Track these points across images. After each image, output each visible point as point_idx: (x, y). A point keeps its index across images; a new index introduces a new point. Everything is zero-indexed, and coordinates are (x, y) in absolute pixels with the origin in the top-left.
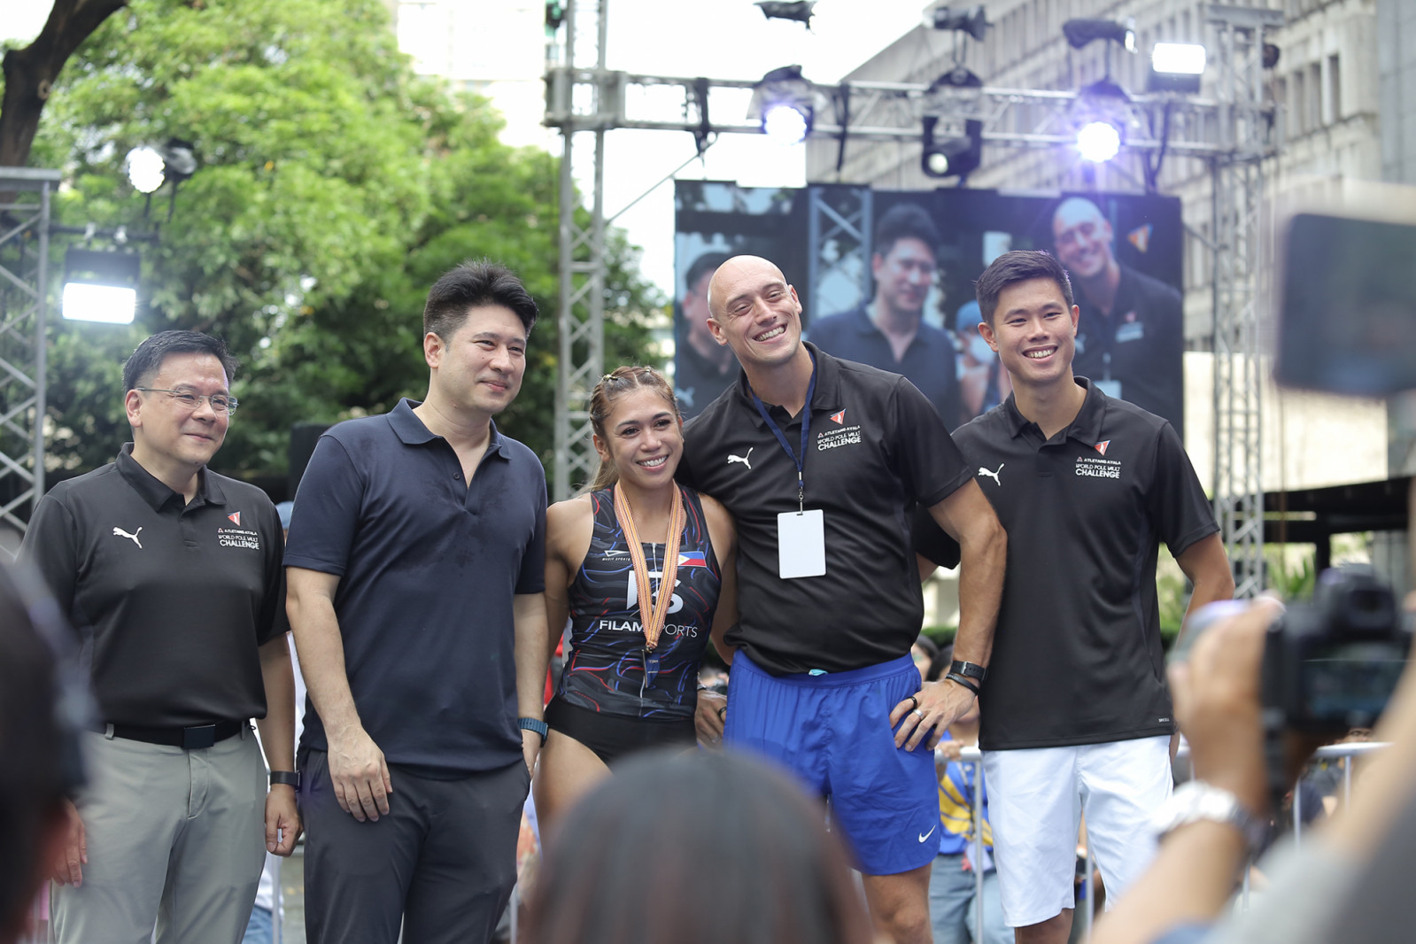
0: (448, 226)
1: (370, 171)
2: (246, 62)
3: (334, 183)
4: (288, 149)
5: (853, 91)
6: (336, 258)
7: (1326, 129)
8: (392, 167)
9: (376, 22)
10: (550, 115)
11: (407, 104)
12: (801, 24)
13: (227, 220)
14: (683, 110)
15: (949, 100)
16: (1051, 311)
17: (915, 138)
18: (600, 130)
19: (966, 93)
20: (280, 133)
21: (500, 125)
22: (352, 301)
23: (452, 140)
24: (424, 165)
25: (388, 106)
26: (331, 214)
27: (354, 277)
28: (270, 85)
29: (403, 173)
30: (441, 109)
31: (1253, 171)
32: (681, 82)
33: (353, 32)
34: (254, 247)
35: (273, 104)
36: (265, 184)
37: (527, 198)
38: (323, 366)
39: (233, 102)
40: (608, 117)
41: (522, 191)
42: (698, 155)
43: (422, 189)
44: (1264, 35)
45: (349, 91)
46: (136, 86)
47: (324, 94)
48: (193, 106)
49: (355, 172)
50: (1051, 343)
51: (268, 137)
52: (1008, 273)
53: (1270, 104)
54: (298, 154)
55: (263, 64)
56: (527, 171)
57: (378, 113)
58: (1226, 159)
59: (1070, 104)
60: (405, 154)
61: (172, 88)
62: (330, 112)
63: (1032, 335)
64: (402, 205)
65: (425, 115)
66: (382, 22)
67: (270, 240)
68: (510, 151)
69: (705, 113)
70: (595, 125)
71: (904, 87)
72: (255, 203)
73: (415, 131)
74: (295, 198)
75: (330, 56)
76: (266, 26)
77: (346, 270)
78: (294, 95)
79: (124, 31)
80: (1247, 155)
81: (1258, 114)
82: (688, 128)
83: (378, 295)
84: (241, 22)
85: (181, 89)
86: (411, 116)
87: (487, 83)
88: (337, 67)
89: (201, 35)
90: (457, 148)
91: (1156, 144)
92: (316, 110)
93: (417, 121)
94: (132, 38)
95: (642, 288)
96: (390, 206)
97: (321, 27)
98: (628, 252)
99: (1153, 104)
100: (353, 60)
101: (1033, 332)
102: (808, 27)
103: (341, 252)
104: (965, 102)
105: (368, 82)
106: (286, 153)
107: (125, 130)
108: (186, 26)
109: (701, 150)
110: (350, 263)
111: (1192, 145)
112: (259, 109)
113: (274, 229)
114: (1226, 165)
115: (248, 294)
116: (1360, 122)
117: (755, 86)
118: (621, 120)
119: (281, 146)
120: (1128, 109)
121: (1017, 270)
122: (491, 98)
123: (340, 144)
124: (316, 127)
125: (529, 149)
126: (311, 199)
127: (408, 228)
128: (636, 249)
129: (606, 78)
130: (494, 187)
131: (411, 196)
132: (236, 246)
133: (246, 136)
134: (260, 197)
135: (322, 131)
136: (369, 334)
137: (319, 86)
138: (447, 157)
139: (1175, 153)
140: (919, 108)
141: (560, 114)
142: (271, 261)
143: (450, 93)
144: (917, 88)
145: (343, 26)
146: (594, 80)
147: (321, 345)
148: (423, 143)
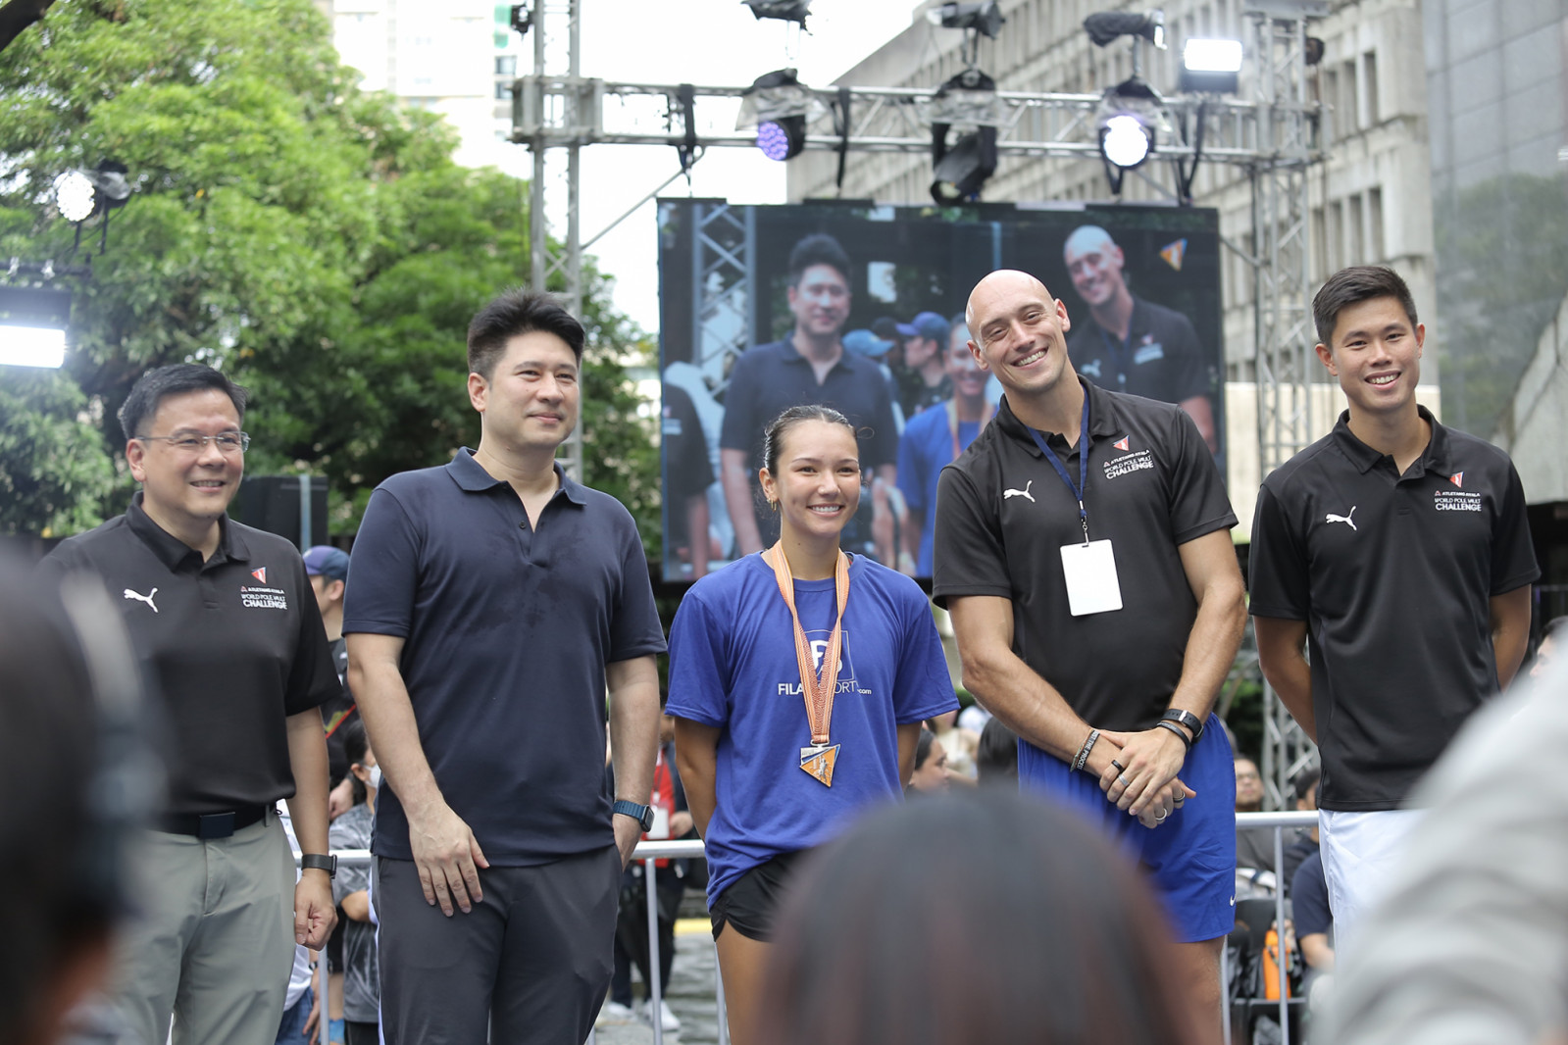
0: (400, 257)
1: (311, 196)
2: (173, 79)
3: (274, 211)
4: (220, 174)
5: (854, 97)
6: (279, 294)
7: (1362, 134)
8: (335, 192)
9: (316, 31)
10: (518, 129)
11: (351, 123)
12: (796, 24)
13: (159, 255)
14: (665, 121)
15: (961, 105)
16: (1393, 332)
17: (923, 148)
18: (574, 146)
19: (979, 98)
20: (211, 156)
21: (453, 145)
22: (298, 342)
23: (401, 162)
24: (371, 190)
25: (330, 124)
26: (272, 247)
27: (299, 316)
28: (199, 104)
29: (348, 199)
30: (388, 127)
31: (1297, 178)
32: (663, 90)
33: (290, 46)
34: (188, 283)
35: (202, 125)
36: (197, 213)
37: (486, 225)
38: (266, 414)
39: (158, 123)
40: (584, 130)
41: (479, 217)
42: (684, 171)
43: (369, 217)
44: (1305, 28)
45: (286, 109)
46: (49, 107)
47: (258, 112)
48: (114, 129)
49: (296, 198)
50: (1394, 368)
51: (198, 162)
52: (1346, 292)
53: (1315, 104)
54: (232, 180)
55: (191, 82)
56: (484, 195)
57: (319, 133)
58: (1267, 165)
59: (1093, 107)
60: (349, 178)
61: (91, 109)
62: (266, 132)
63: (1373, 360)
64: (348, 237)
65: (371, 135)
66: (322, 33)
67: (205, 276)
68: (466, 172)
69: (690, 124)
70: (568, 140)
71: (909, 91)
72: (187, 235)
73: (359, 152)
74: (232, 229)
75: (264, 71)
76: (194, 40)
77: (290, 307)
78: (225, 114)
79: (37, 47)
80: (1289, 162)
81: (1301, 114)
82: (671, 142)
83: (324, 333)
84: (167, 36)
85: (101, 110)
86: (355, 136)
87: (434, 99)
88: (273, 83)
89: (123, 51)
90: (407, 169)
91: (1190, 150)
92: (250, 131)
93: (361, 141)
94: (45, 56)
95: (616, 321)
96: (334, 236)
97: (255, 38)
98: (599, 282)
99: (1185, 106)
100: (290, 75)
101: (1374, 356)
102: (803, 27)
103: (284, 288)
104: (979, 107)
105: (306, 98)
106: (218, 180)
107: (40, 156)
108: (105, 40)
109: (686, 166)
110: (294, 300)
111: (1229, 151)
112: (187, 131)
113: (209, 264)
114: (1267, 171)
115: (181, 336)
116: (1400, 125)
117: (746, 93)
118: (598, 134)
119: (212, 171)
120: (1158, 112)
121: (1355, 290)
122: (444, 115)
123: (278, 168)
124: (250, 150)
125: (485, 170)
126: (249, 230)
127: (355, 260)
128: (607, 278)
129: (580, 87)
130: (449, 213)
131: (358, 224)
132: (167, 283)
133: (174, 160)
134: (194, 228)
135: (256, 154)
136: (315, 378)
137: (253, 104)
138: (395, 182)
139: (1210, 160)
140: (927, 114)
141: (529, 129)
142: (207, 298)
143: (397, 109)
144: (924, 92)
145: (278, 38)
146: (566, 90)
147: (264, 391)
148: (369, 165)
